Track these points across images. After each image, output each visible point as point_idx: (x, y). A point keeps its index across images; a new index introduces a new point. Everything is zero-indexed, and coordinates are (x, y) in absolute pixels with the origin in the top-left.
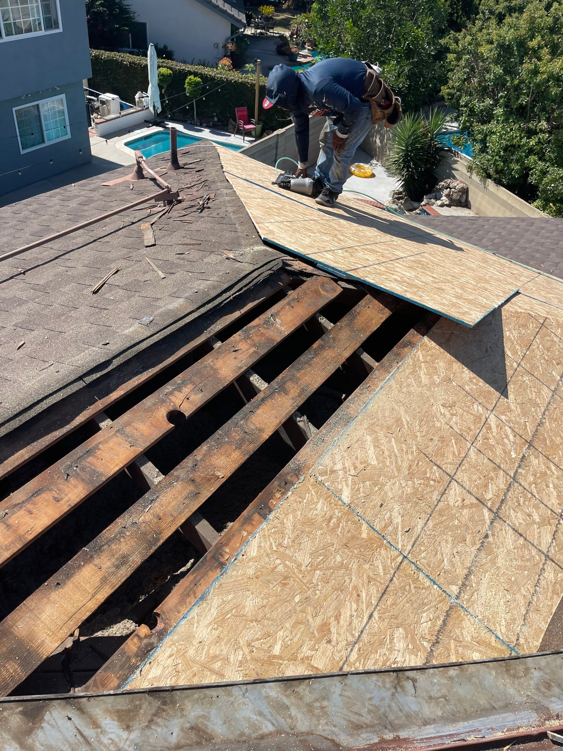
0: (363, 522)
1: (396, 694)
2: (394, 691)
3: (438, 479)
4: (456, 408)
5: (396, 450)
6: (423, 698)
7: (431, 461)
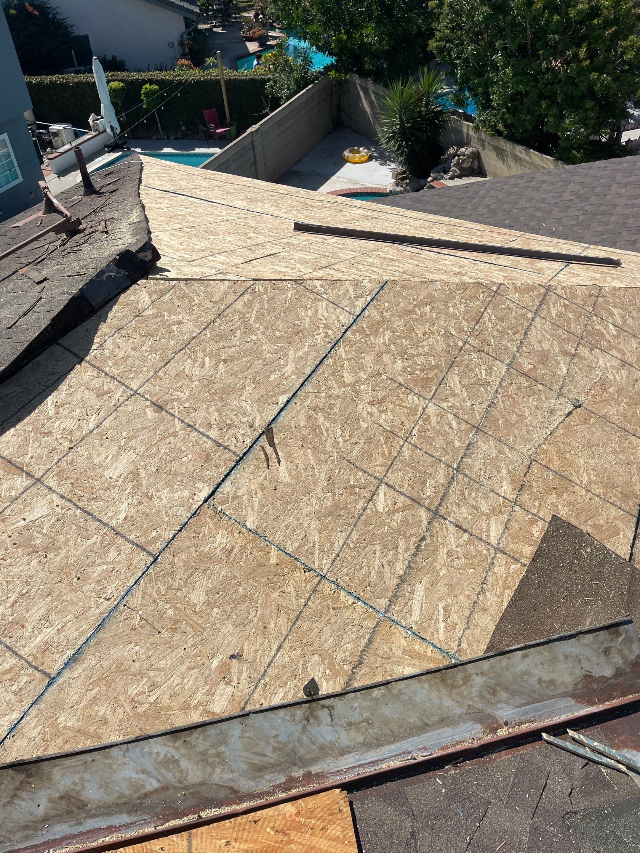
0: (273, 547)
1: (309, 727)
2: (305, 722)
3: (364, 485)
4: (386, 403)
6: (342, 726)
7: (355, 466)
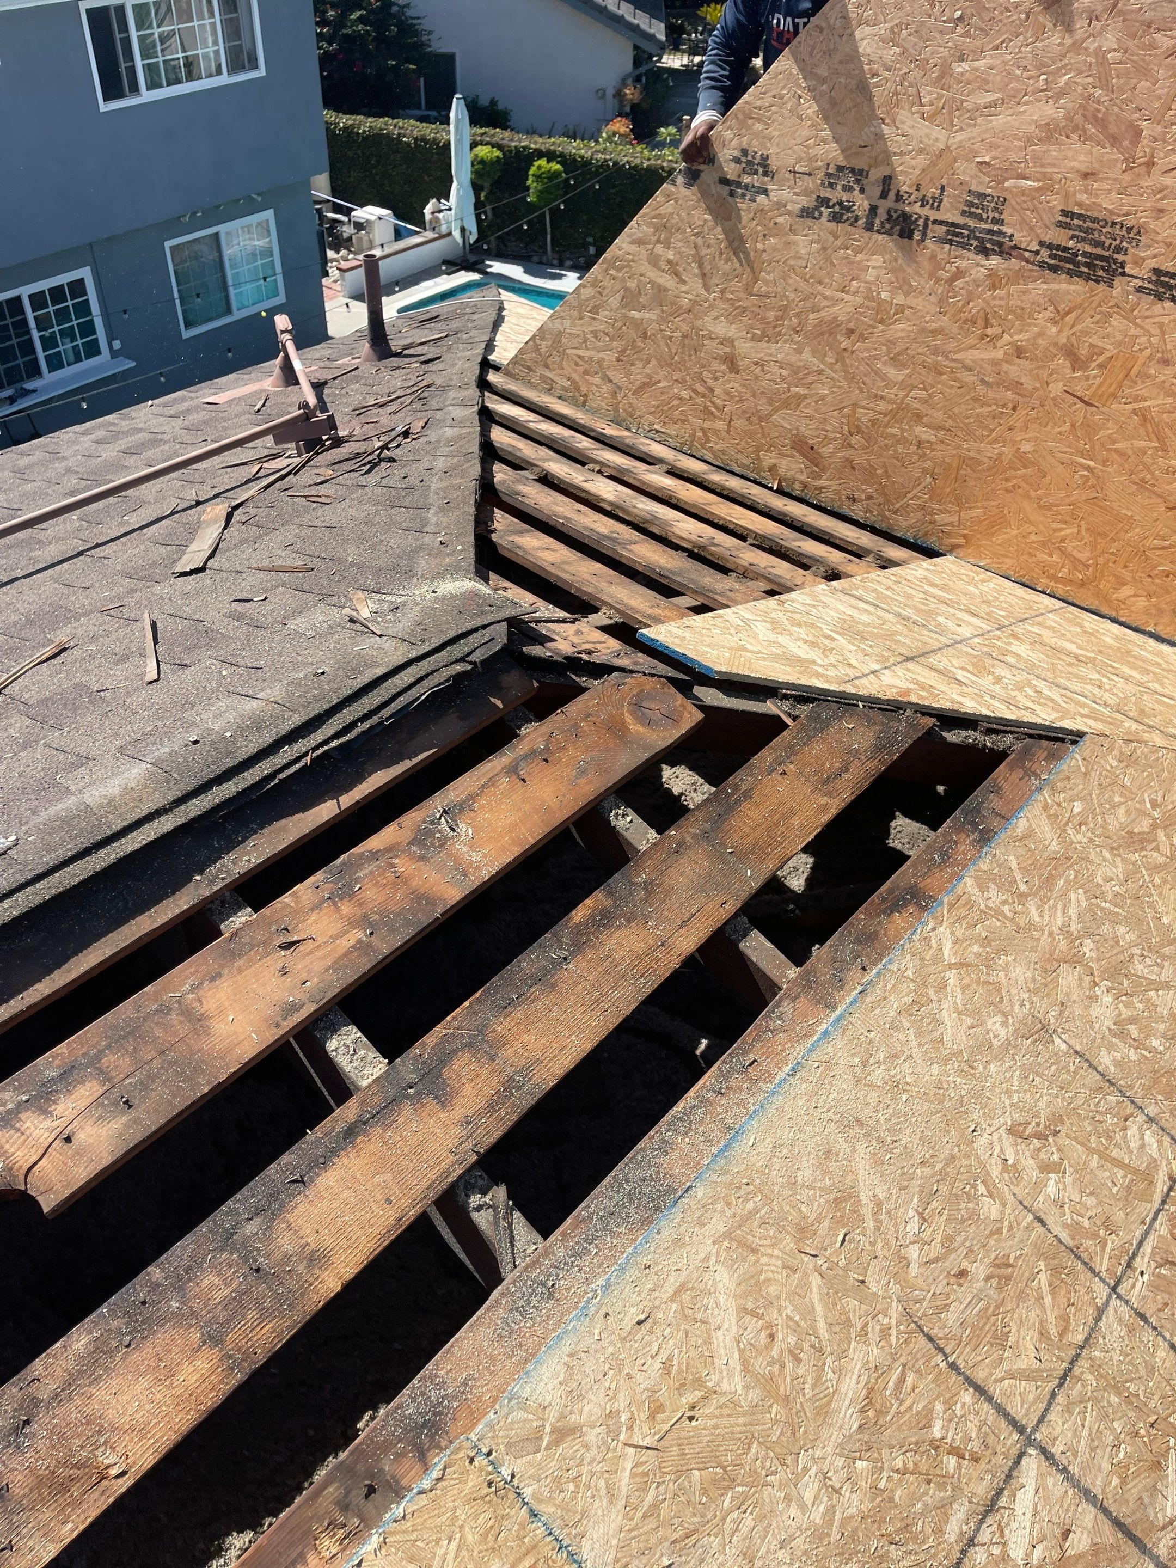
3: (975, 1446)
4: (1063, 1140)
5: (821, 1326)
7: (953, 1366)
